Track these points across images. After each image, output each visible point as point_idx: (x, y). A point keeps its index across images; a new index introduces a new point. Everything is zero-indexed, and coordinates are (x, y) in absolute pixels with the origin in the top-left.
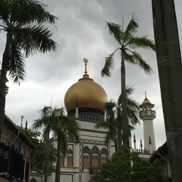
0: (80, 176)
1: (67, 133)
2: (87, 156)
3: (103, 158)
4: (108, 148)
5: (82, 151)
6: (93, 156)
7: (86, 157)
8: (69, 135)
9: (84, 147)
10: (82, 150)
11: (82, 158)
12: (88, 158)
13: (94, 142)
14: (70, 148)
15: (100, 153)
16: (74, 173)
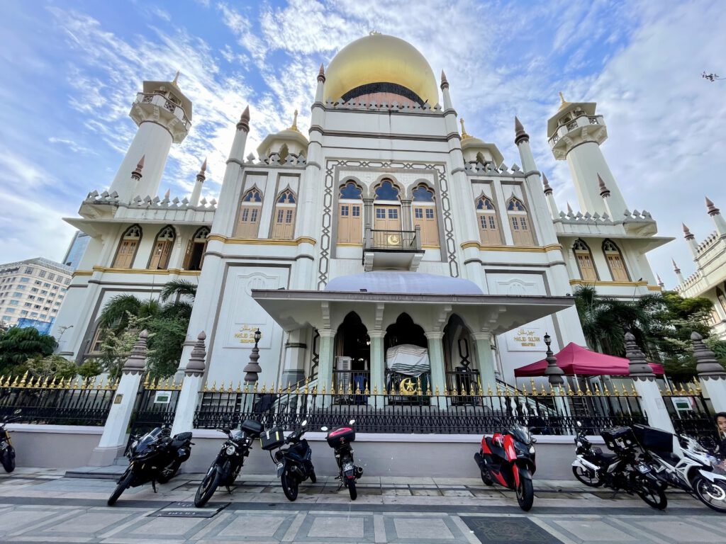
0: (323, 272)
2: (356, 209)
3: (419, 210)
4: (438, 182)
5: (332, 193)
7: (351, 211)
9: (341, 179)
10: (332, 189)
11: (332, 213)
12: (356, 214)
13: (383, 165)
14: (288, 185)
15: (406, 194)
16: (295, 259)
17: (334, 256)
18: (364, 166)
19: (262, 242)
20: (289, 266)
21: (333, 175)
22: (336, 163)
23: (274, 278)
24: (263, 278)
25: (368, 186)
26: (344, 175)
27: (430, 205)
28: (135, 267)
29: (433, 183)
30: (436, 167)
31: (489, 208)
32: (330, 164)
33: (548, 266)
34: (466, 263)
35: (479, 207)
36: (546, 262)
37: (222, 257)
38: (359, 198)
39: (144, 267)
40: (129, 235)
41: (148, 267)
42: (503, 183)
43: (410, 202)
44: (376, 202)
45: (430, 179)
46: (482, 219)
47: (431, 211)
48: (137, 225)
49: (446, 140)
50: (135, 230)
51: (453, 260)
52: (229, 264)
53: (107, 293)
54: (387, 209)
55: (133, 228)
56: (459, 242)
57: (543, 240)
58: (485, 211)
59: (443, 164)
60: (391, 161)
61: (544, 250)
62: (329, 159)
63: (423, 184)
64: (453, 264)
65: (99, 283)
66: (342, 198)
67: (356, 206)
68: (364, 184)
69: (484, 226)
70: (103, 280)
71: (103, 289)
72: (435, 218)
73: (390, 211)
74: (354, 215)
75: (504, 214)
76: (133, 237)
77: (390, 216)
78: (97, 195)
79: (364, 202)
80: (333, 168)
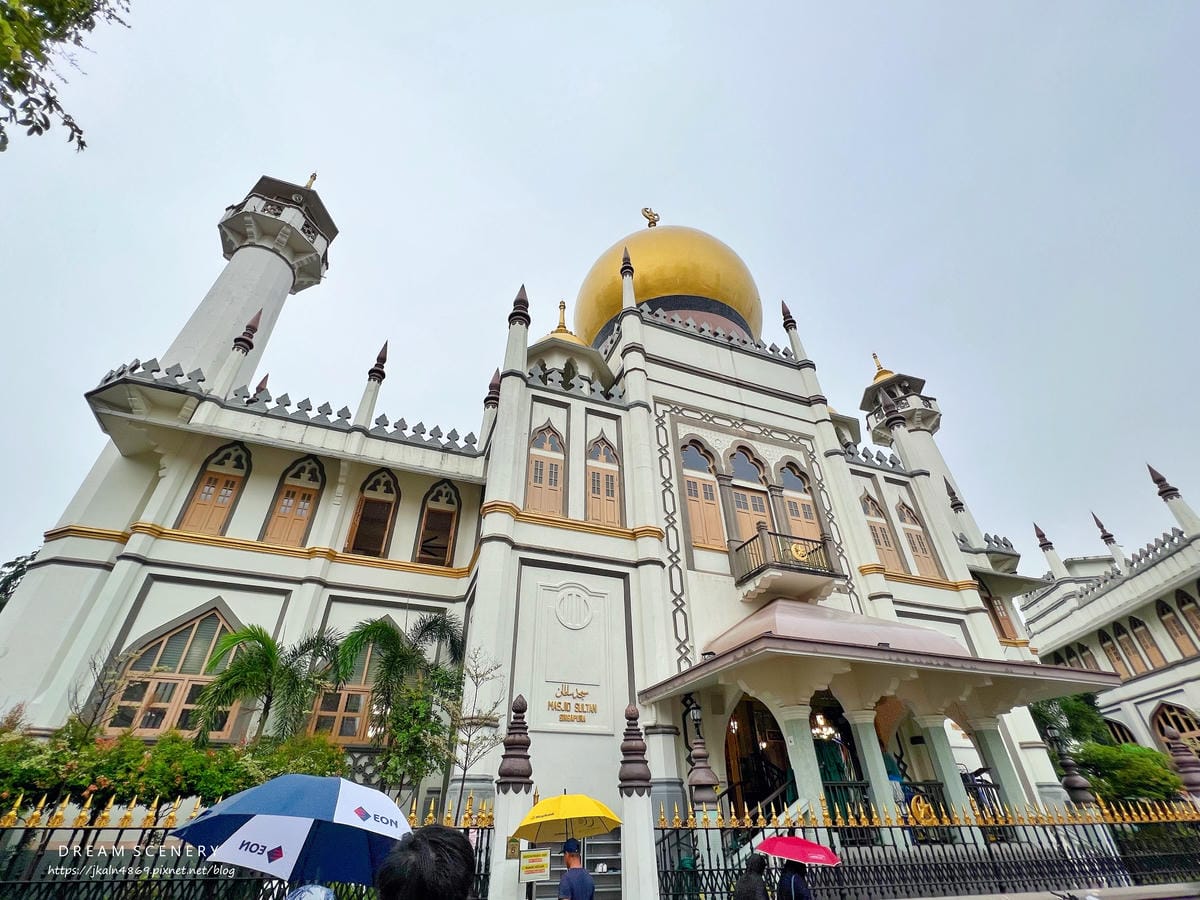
0: (678, 592)
2: (708, 488)
3: (793, 504)
4: (809, 464)
5: (671, 456)
6: (741, 492)
7: (700, 489)
9: (681, 437)
10: (670, 449)
11: (675, 489)
12: (709, 495)
13: (734, 425)
14: (602, 431)
15: (773, 476)
16: (636, 565)
17: (691, 566)
18: (709, 419)
19: (575, 526)
20: (624, 576)
21: (667, 426)
22: (668, 409)
23: (601, 595)
24: (584, 596)
25: (721, 454)
26: (684, 431)
27: (808, 497)
28: (230, 534)
29: (805, 466)
30: (802, 441)
31: (879, 514)
32: (660, 408)
33: (967, 612)
34: (872, 598)
35: (866, 512)
36: (962, 607)
37: (515, 547)
38: (710, 472)
39: (252, 537)
40: (221, 463)
41: (261, 538)
42: (888, 480)
43: (780, 489)
44: (736, 482)
45: (799, 457)
46: (873, 528)
47: (809, 507)
48: (239, 444)
49: (808, 402)
50: (234, 455)
51: (851, 591)
52: (524, 562)
53: (156, 585)
54: (749, 495)
55: (231, 450)
56: (856, 564)
57: (952, 573)
58: (874, 519)
59: (810, 438)
60: (743, 420)
61: (956, 587)
62: (657, 400)
63: (792, 465)
64: (852, 595)
65: (145, 562)
66: (685, 467)
67: (707, 483)
68: (715, 451)
69: (877, 542)
70: (152, 556)
71: (150, 574)
72: (815, 520)
73: (754, 499)
74: (706, 497)
75: (899, 526)
76: (228, 469)
77: (756, 508)
78: (158, 371)
79: (718, 479)
80: (664, 416)
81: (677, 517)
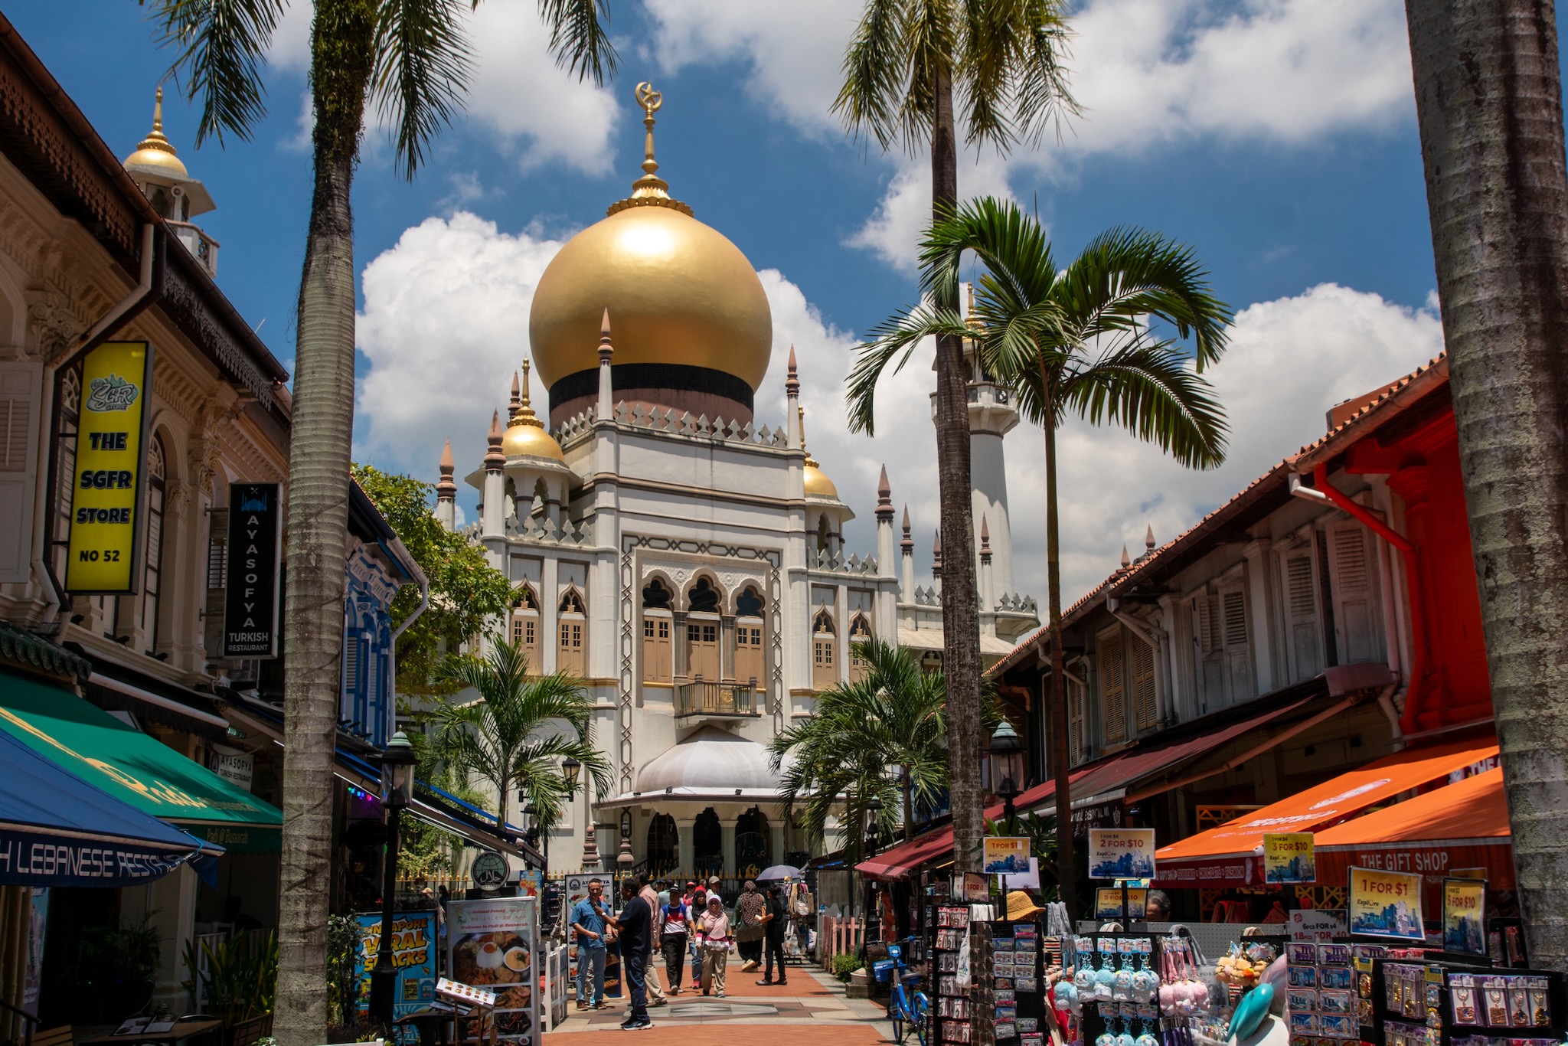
0: (627, 725)
1: (555, 502)
2: (664, 625)
3: (742, 631)
4: (770, 585)
5: (633, 598)
6: (694, 624)
7: (656, 629)
8: (562, 509)
9: (644, 576)
10: (633, 592)
11: (633, 632)
12: (664, 634)
13: (700, 549)
14: (572, 580)
15: (729, 607)
16: (595, 709)
17: (639, 704)
18: (674, 549)
21: (633, 565)
22: (635, 541)
25: (681, 588)
26: (649, 571)
27: (756, 621)
29: (764, 588)
30: (769, 556)
31: (828, 630)
32: (628, 542)
34: (794, 717)
35: (817, 628)
38: (667, 607)
42: (850, 590)
43: (732, 617)
44: (690, 616)
45: (760, 580)
46: (817, 648)
47: (758, 631)
49: (786, 506)
51: (778, 711)
54: (702, 627)
56: (788, 687)
58: (823, 636)
59: (778, 552)
60: (710, 542)
62: (626, 535)
63: (751, 590)
64: (778, 716)
66: (646, 606)
67: (664, 621)
68: (675, 585)
69: (819, 659)
72: (761, 646)
73: (706, 630)
74: (661, 636)
75: (845, 641)
77: (706, 638)
79: (674, 614)
80: (631, 551)
81: (634, 661)
